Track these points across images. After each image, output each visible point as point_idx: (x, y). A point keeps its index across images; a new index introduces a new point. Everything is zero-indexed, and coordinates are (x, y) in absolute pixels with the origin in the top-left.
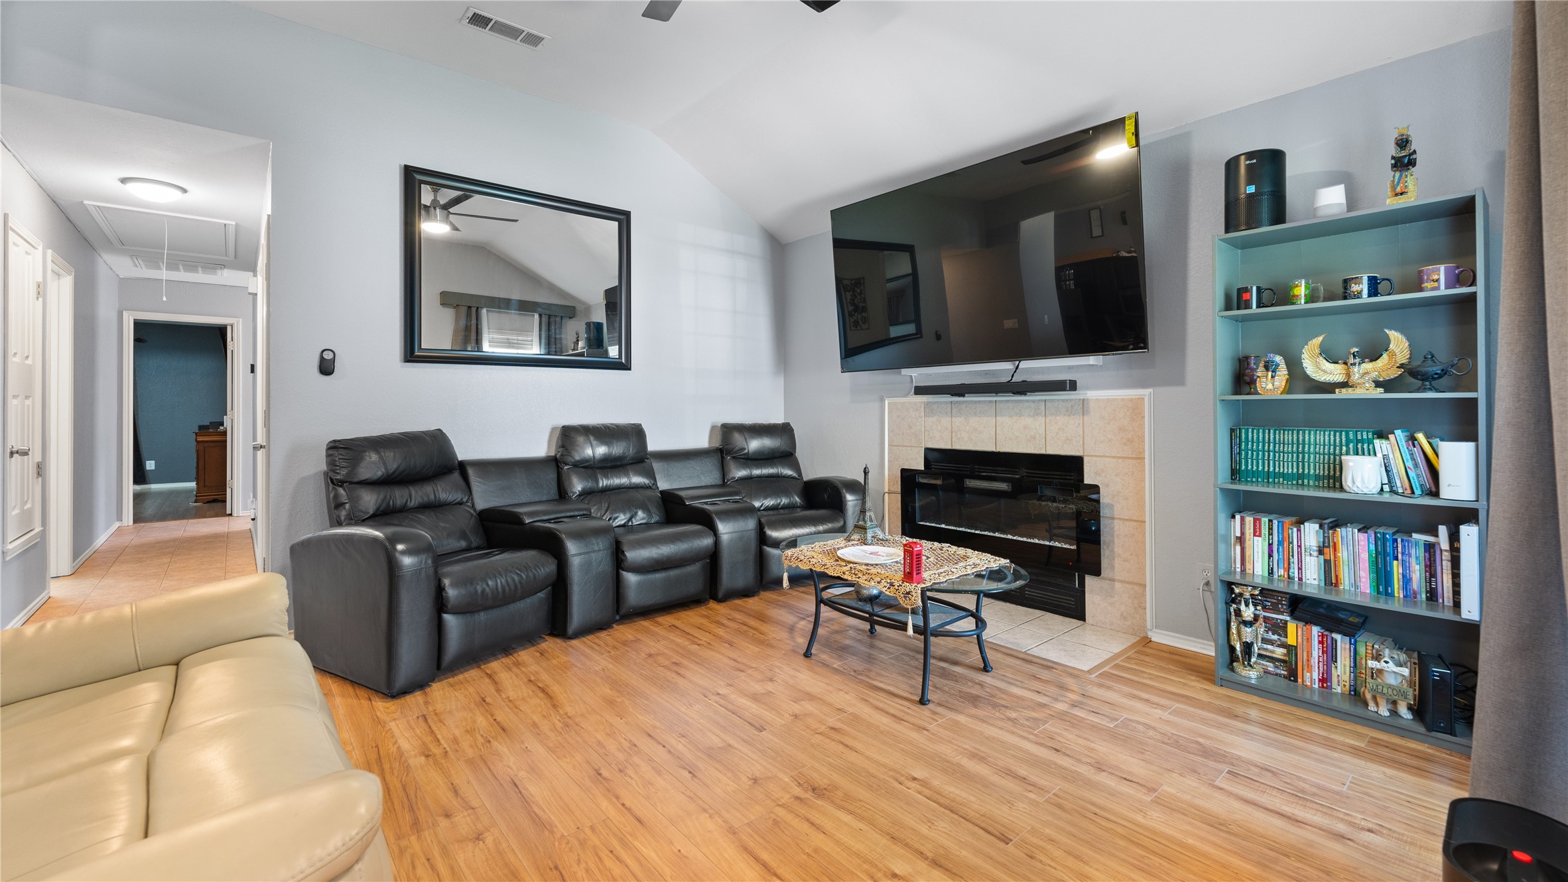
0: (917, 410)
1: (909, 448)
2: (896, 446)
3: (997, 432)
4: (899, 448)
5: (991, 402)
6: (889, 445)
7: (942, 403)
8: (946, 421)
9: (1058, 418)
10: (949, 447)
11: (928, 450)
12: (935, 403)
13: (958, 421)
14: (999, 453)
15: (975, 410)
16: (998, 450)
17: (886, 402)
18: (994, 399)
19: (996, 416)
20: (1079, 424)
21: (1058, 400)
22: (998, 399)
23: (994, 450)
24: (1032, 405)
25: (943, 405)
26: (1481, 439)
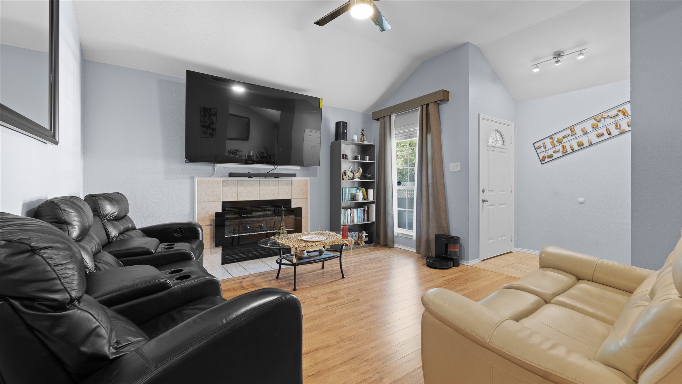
0: (217, 184)
1: (212, 203)
2: (203, 202)
3: (260, 192)
4: (205, 203)
5: (257, 180)
6: (198, 202)
7: (233, 180)
8: (235, 189)
9: (283, 186)
10: (235, 199)
11: (224, 203)
12: (229, 180)
13: (241, 188)
14: (260, 201)
15: (250, 184)
16: (260, 199)
17: (197, 180)
18: (258, 179)
19: (259, 186)
20: (290, 188)
21: (283, 180)
22: (260, 179)
23: (258, 199)
24: (274, 182)
25: (233, 181)
26: (375, 189)
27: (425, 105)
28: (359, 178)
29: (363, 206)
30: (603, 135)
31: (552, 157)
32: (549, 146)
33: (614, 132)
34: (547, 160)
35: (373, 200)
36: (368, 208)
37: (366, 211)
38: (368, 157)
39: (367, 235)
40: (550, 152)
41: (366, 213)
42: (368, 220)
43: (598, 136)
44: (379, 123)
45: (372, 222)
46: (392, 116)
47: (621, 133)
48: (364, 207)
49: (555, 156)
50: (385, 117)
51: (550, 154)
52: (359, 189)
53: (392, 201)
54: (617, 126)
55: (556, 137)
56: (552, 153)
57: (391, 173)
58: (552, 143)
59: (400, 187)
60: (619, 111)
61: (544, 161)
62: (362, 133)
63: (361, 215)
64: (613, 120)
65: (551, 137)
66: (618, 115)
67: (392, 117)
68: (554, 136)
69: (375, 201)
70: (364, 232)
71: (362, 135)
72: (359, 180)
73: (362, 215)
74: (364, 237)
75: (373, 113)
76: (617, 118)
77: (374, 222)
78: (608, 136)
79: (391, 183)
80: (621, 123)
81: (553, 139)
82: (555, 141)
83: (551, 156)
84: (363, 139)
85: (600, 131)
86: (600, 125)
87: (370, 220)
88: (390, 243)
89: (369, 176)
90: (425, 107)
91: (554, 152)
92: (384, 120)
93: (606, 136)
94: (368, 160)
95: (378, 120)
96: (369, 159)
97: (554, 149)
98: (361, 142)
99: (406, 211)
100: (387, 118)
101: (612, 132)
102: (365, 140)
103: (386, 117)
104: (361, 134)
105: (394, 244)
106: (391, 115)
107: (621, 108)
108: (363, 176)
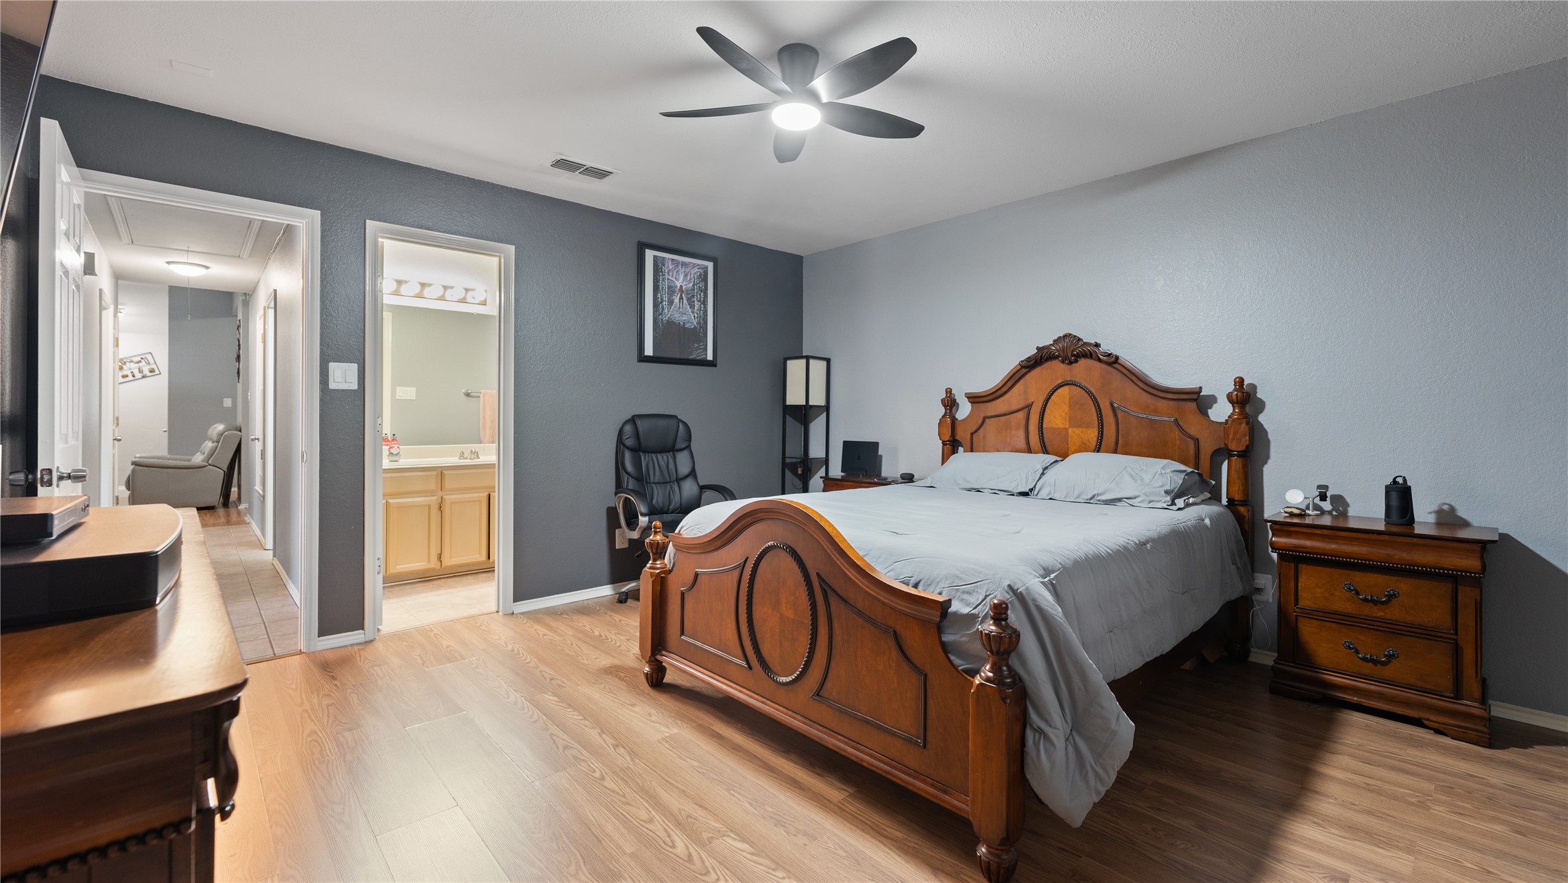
30: (127, 376)
33: (138, 375)
43: (124, 377)
47: (143, 377)
54: (140, 371)
60: (142, 359)
64: (137, 365)
66: (141, 361)
76: (140, 364)
78: (133, 378)
80: (143, 368)
85: (125, 373)
86: (124, 367)
93: (131, 378)
101: (136, 375)
107: (143, 357)
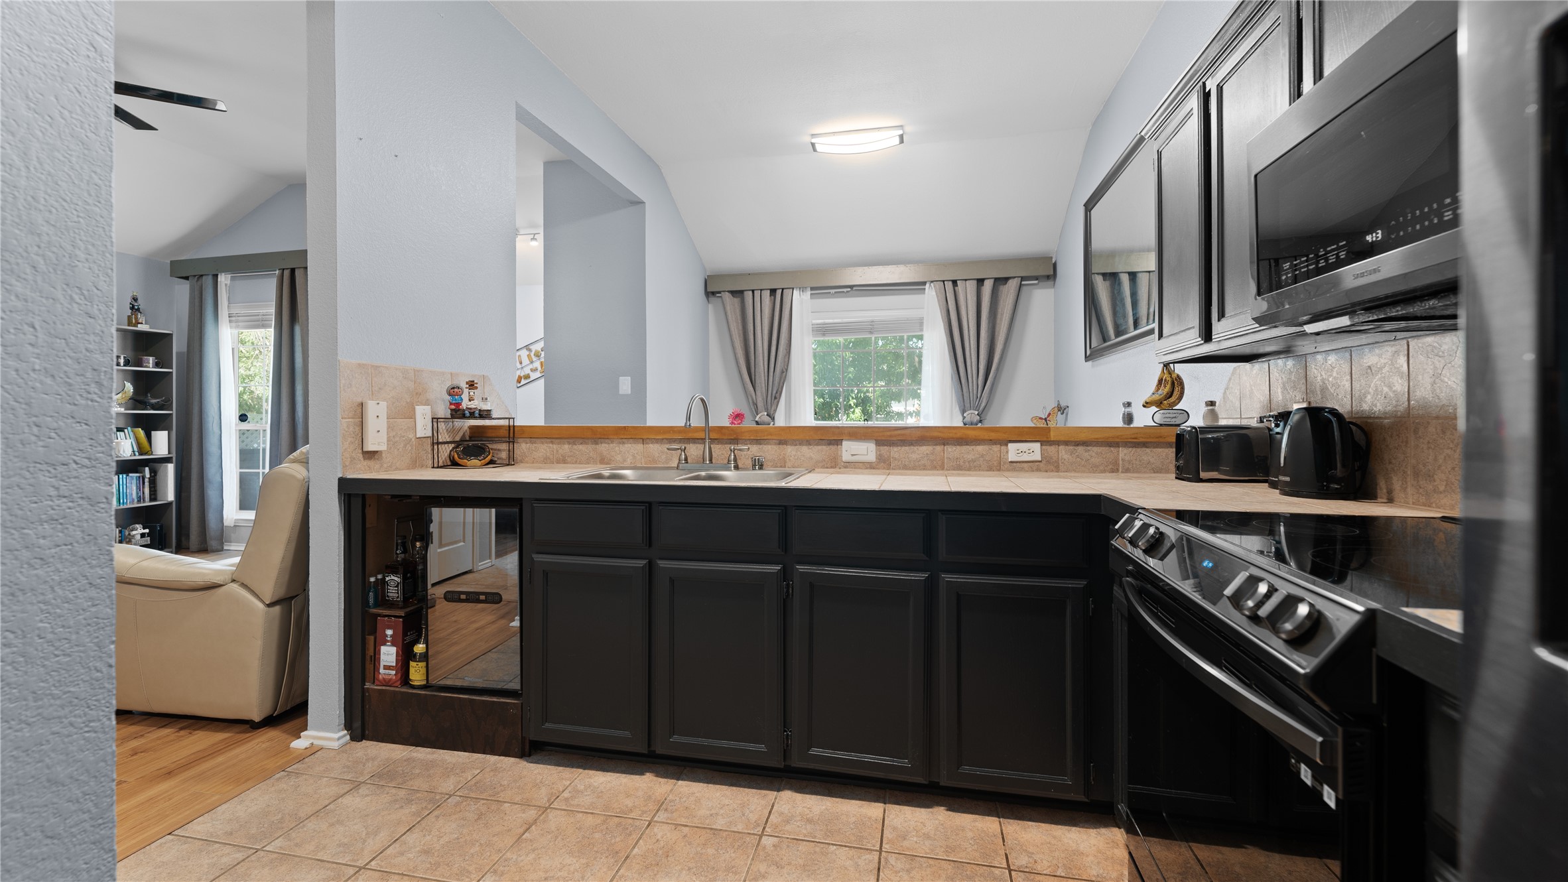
26: (172, 430)
27: (287, 269)
28: (120, 405)
29: (140, 468)
31: (529, 377)
32: (526, 361)
34: (523, 382)
35: (169, 453)
36: (154, 473)
37: (147, 480)
38: (151, 358)
39: (147, 531)
40: (527, 371)
41: (147, 484)
42: (153, 497)
44: (188, 286)
45: (166, 502)
46: (219, 276)
48: (143, 472)
49: (534, 376)
50: (202, 276)
51: (527, 373)
52: (123, 431)
53: (219, 454)
55: (534, 348)
56: (529, 372)
57: (217, 395)
58: (529, 356)
59: (245, 426)
61: (520, 383)
62: (133, 306)
63: (131, 489)
65: (527, 347)
67: (219, 280)
68: (531, 347)
69: (173, 455)
70: (139, 526)
71: (132, 308)
72: (122, 410)
73: (135, 488)
74: (138, 537)
75: (171, 261)
77: (170, 504)
79: (217, 417)
81: (530, 350)
82: (532, 354)
83: (527, 377)
84: (136, 318)
87: (159, 497)
88: (213, 543)
89: (154, 401)
90: (287, 273)
91: (532, 370)
92: (199, 283)
94: (151, 366)
95: (187, 278)
96: (157, 365)
97: (531, 366)
98: (129, 326)
99: (259, 473)
100: (208, 281)
102: (140, 321)
103: (204, 277)
104: (129, 306)
105: (222, 544)
106: (217, 275)
108: (137, 400)
